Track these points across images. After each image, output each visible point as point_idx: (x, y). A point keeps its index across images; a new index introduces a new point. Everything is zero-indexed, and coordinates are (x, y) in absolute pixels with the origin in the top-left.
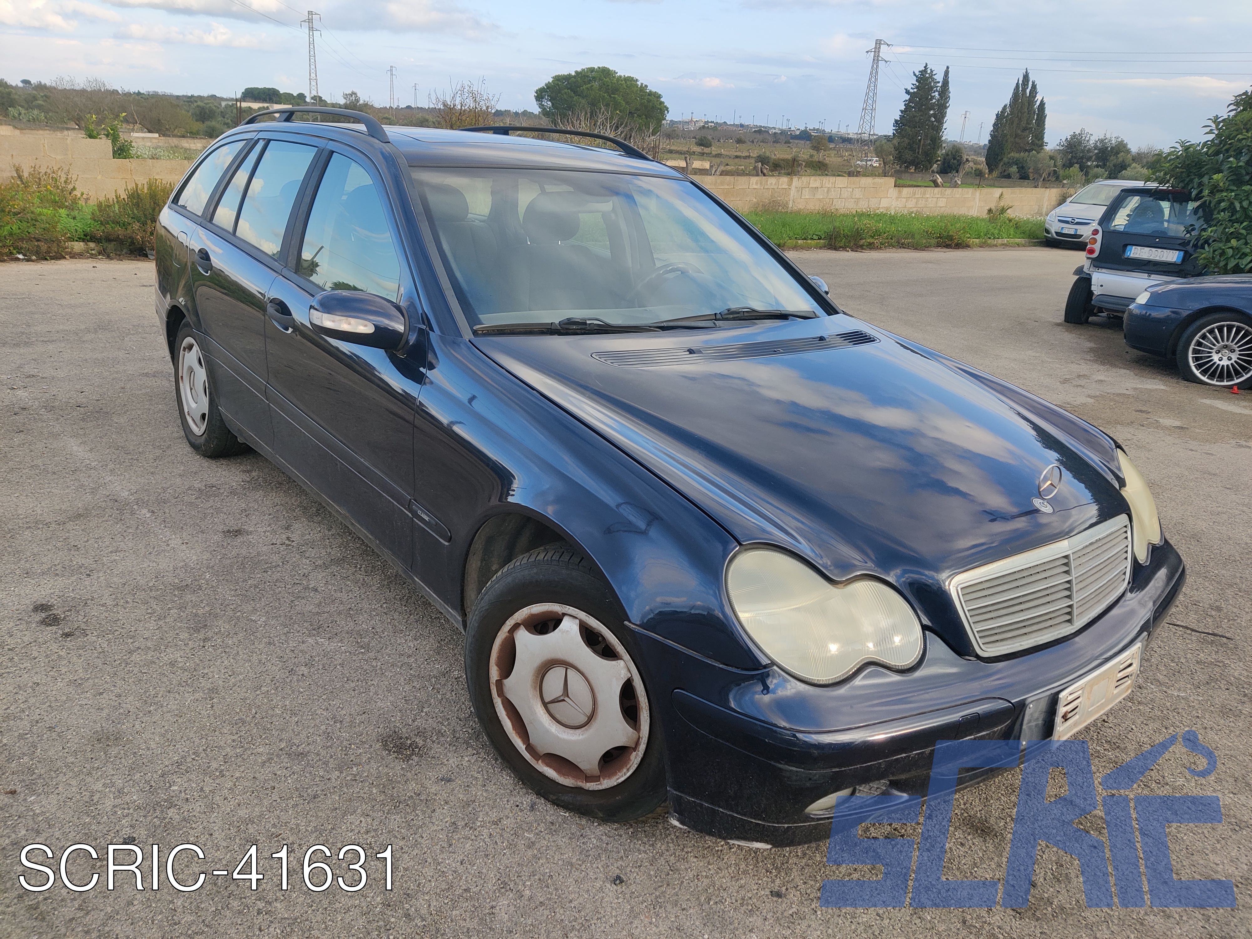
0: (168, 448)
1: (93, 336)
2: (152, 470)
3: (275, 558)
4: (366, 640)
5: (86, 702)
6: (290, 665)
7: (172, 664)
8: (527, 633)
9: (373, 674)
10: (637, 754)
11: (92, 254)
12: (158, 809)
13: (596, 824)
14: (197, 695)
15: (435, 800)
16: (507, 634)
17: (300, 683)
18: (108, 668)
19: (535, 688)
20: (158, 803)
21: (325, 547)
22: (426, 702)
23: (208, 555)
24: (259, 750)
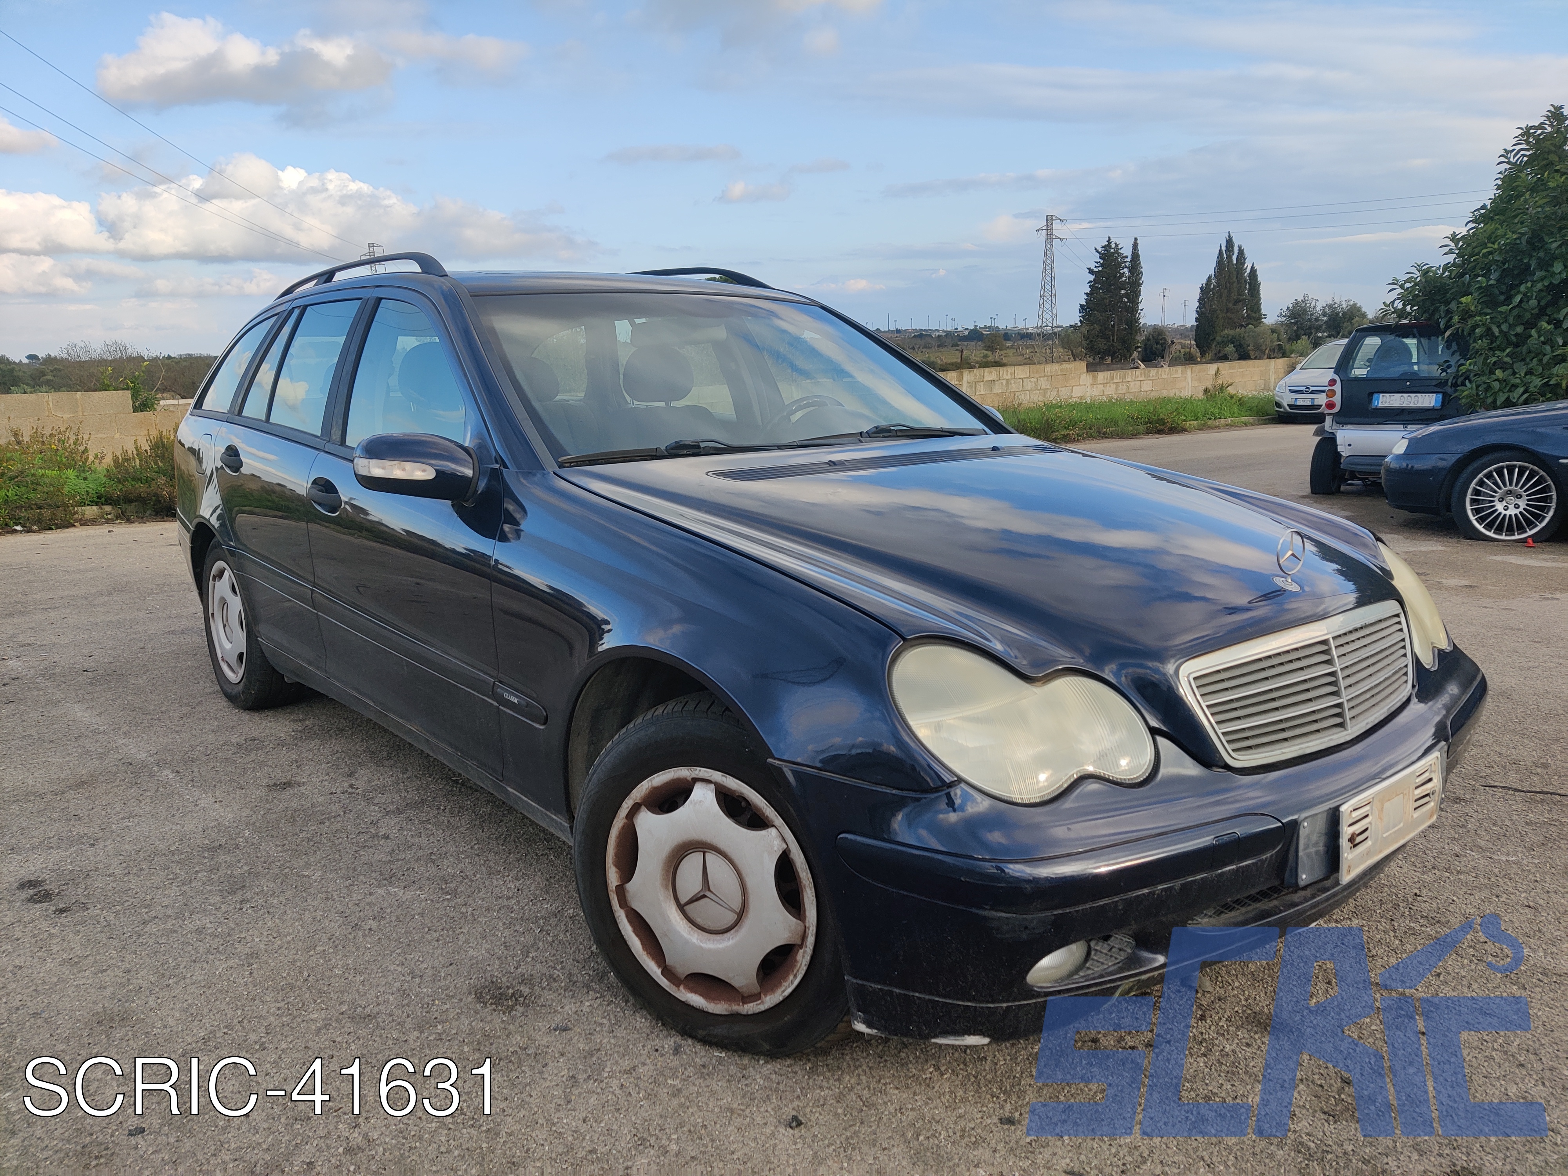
0: (197, 705)
1: (106, 599)
2: (178, 728)
3: (335, 808)
4: (453, 885)
5: (84, 981)
6: (354, 920)
7: (199, 931)
8: (649, 813)
9: (462, 921)
10: (805, 952)
11: (108, 519)
13: (761, 1062)
14: (230, 963)
15: (546, 1053)
16: (625, 821)
17: (368, 939)
18: (114, 942)
19: (666, 888)
21: (399, 791)
22: (533, 946)
23: (248, 812)
24: (312, 1016)
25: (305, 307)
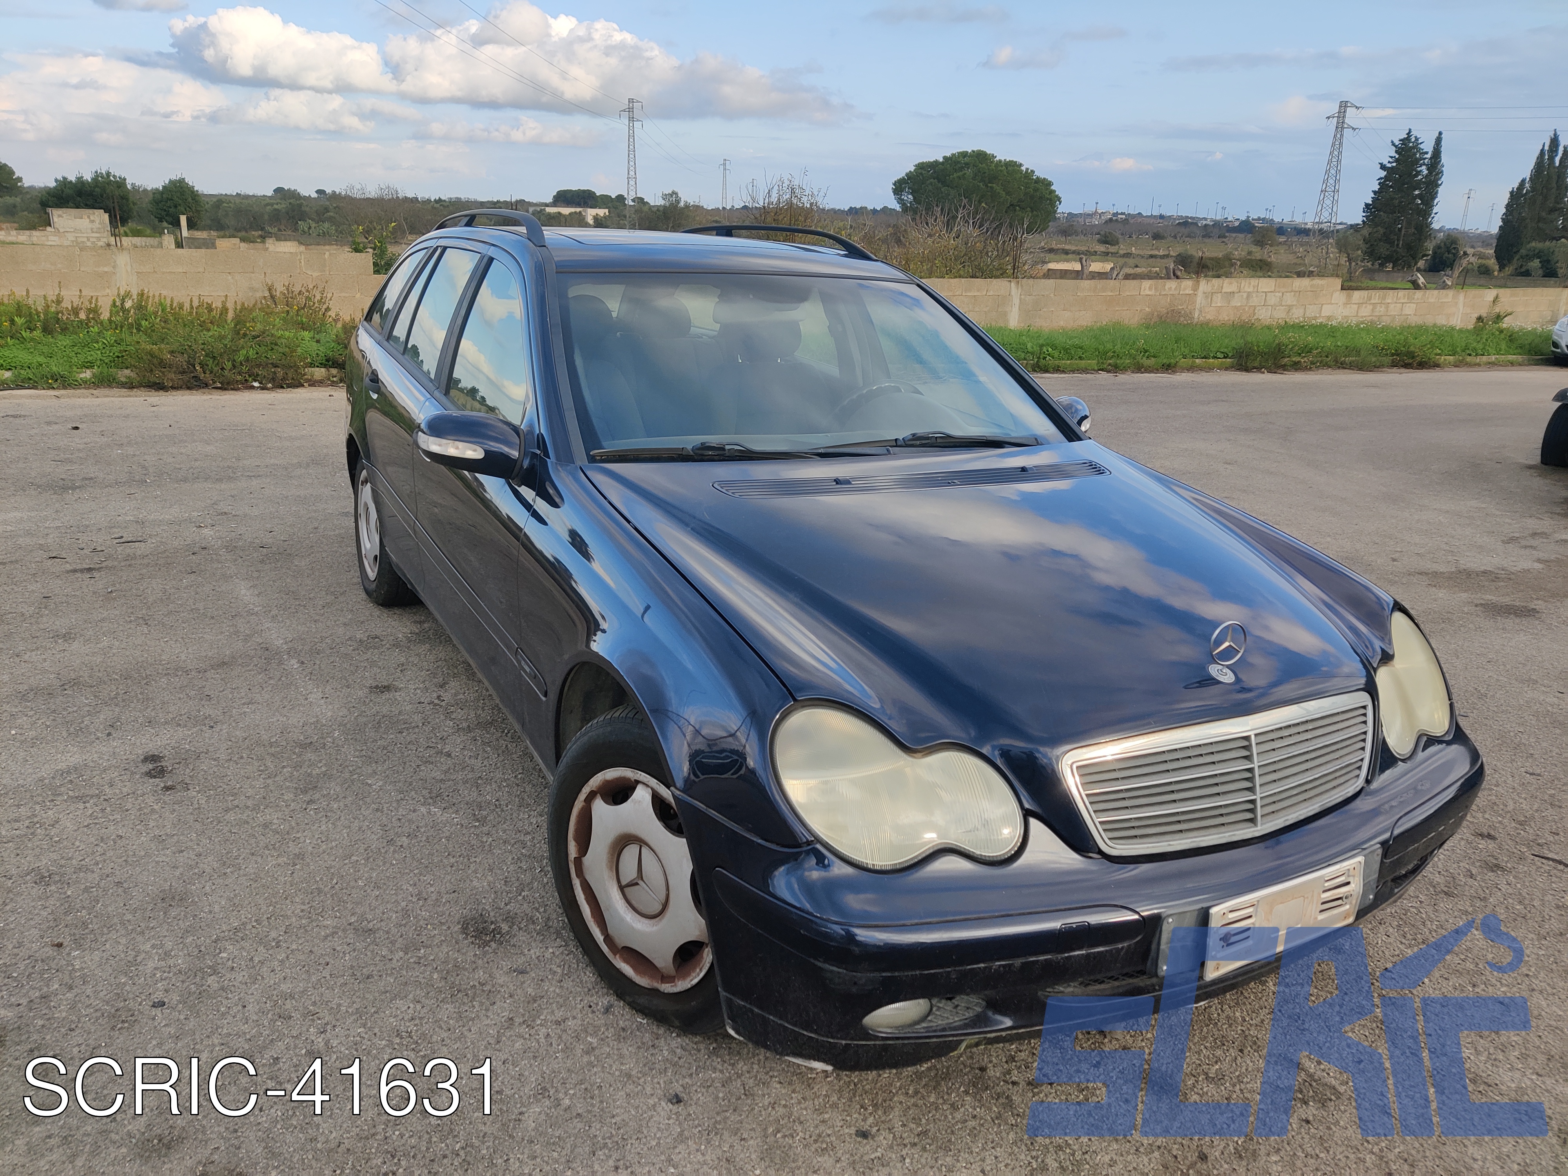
0: (341, 594)
2: (317, 618)
3: (417, 719)
4: (485, 813)
5: (164, 859)
6: (391, 834)
7: (265, 826)
8: (602, 803)
9: (480, 850)
10: (708, 952)
11: (333, 382)
12: (199, 974)
13: (674, 1035)
14: (280, 860)
15: (499, 991)
16: (583, 804)
17: (396, 855)
18: (198, 826)
19: (611, 869)
20: (201, 969)
21: (477, 708)
22: (529, 884)
23: (345, 711)
24: (326, 923)
25: (445, 248)
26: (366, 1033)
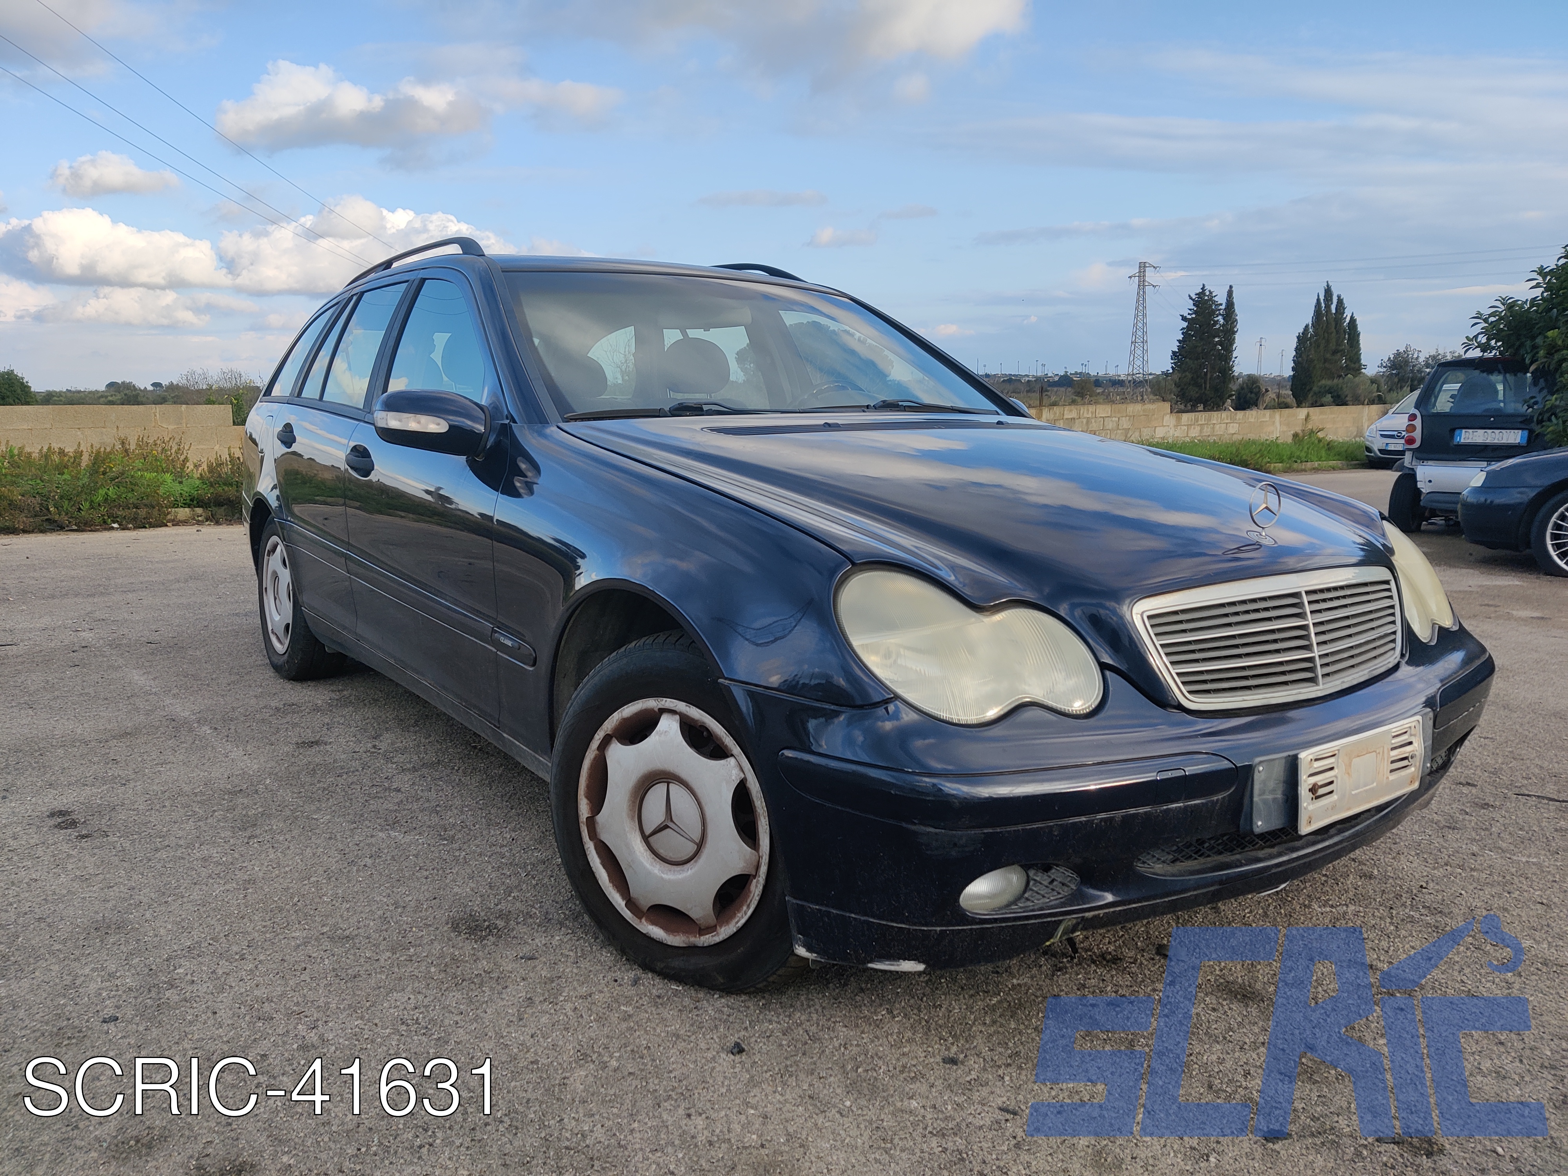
1: (182, 585)
2: (224, 693)
3: (356, 764)
5: (91, 894)
6: (351, 857)
7: (204, 859)
8: (619, 744)
9: (454, 863)
10: (758, 883)
11: (199, 521)
12: (154, 990)
13: (716, 996)
14: (227, 887)
15: (509, 977)
16: (597, 752)
17: (361, 874)
18: (125, 865)
19: (632, 818)
20: (155, 985)
21: (418, 753)
22: (516, 887)
23: (273, 764)
24: (294, 934)
26: (365, 1025)
